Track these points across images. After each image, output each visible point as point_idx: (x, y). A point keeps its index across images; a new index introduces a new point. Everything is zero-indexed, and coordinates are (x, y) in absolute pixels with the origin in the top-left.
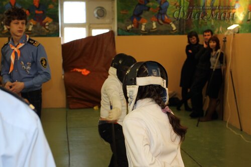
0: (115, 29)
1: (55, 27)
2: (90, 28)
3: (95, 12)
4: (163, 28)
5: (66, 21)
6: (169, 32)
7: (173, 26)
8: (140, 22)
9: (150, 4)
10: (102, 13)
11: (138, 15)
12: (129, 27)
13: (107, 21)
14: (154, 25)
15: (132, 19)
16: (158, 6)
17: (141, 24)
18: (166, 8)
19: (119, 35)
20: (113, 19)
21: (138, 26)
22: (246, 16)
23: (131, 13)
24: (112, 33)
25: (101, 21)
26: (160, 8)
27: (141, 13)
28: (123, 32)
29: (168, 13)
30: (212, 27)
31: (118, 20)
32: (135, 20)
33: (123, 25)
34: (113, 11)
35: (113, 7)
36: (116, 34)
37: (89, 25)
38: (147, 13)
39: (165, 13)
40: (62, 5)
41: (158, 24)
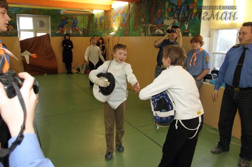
0: (50, 33)
1: (15, 31)
2: (36, 32)
3: (38, 24)
4: (75, 33)
5: (21, 28)
6: (78, 35)
7: (80, 32)
8: (63, 29)
9: (68, 20)
10: (42, 24)
11: (62, 26)
12: (58, 32)
13: (45, 29)
14: (71, 32)
15: (59, 27)
16: (73, 21)
17: (64, 31)
18: (77, 23)
19: (52, 36)
20: (49, 28)
21: (63, 31)
22: (119, 28)
23: (58, 24)
24: (48, 35)
25: (42, 28)
26: (74, 23)
27: (64, 25)
28: (54, 35)
29: (78, 25)
30: (101, 33)
31: (51, 28)
32: (61, 28)
33: (54, 31)
34: (48, 24)
35: (48, 21)
36: (50, 35)
37: (35, 30)
38: (67, 25)
39: (76, 26)
40: (19, 19)
41: (73, 31)
